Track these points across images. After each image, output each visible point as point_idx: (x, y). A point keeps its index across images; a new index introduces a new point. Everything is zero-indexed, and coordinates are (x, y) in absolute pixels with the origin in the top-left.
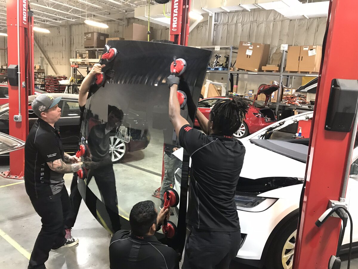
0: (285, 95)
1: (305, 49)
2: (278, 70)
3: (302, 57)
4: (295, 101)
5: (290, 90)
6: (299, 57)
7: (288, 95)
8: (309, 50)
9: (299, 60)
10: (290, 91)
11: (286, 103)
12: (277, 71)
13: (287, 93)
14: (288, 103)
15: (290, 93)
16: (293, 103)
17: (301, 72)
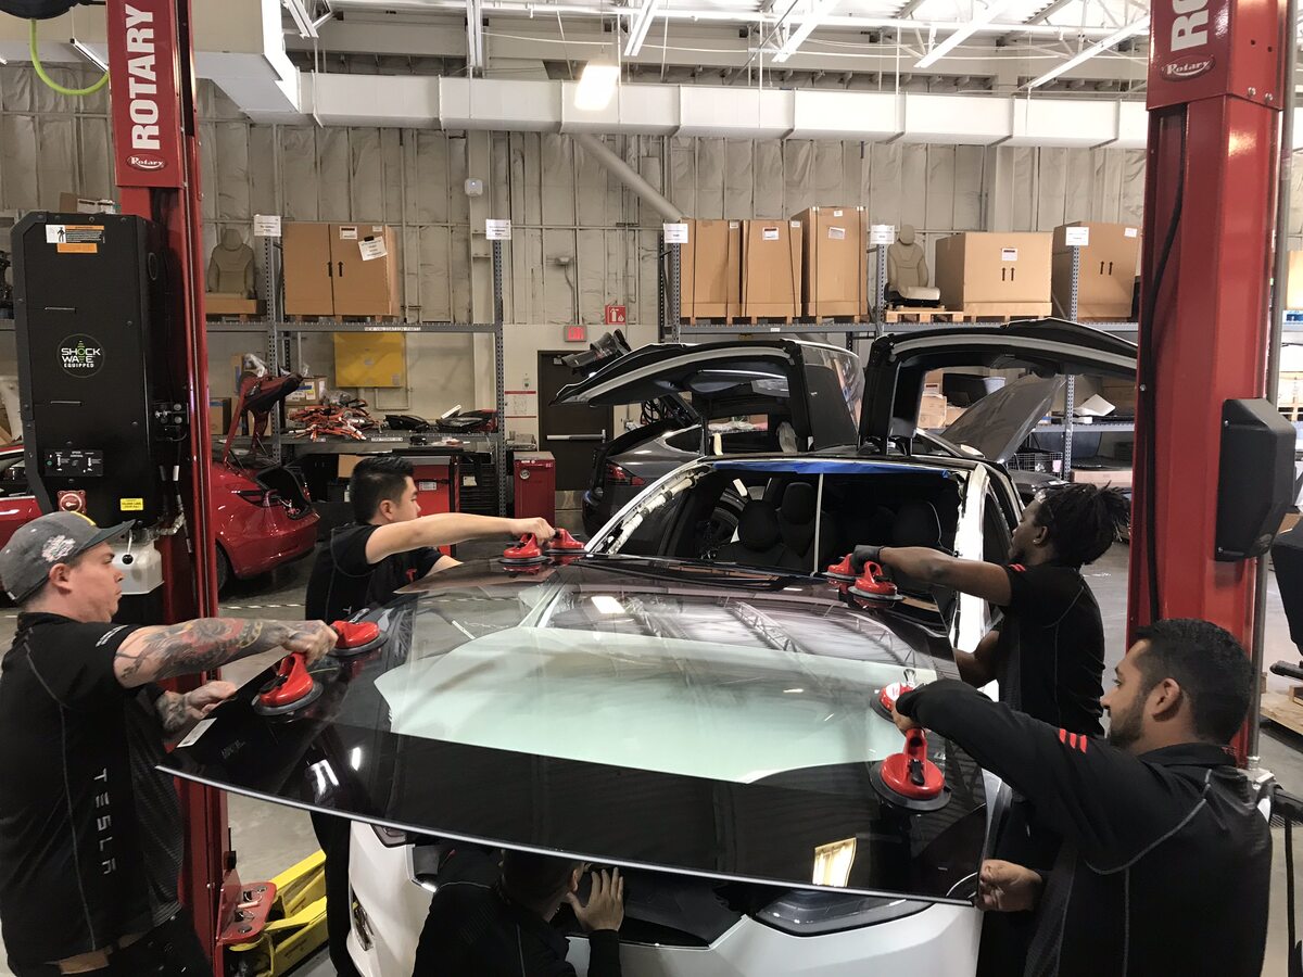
0: (294, 405)
1: (345, 235)
2: (253, 311)
3: (340, 264)
4: (340, 424)
5: (312, 384)
6: (330, 264)
7: (304, 402)
8: (359, 240)
9: (331, 274)
10: (310, 388)
11: (310, 432)
12: (250, 317)
13: (299, 396)
14: (318, 434)
15: (311, 396)
16: (338, 432)
17: (343, 316)
